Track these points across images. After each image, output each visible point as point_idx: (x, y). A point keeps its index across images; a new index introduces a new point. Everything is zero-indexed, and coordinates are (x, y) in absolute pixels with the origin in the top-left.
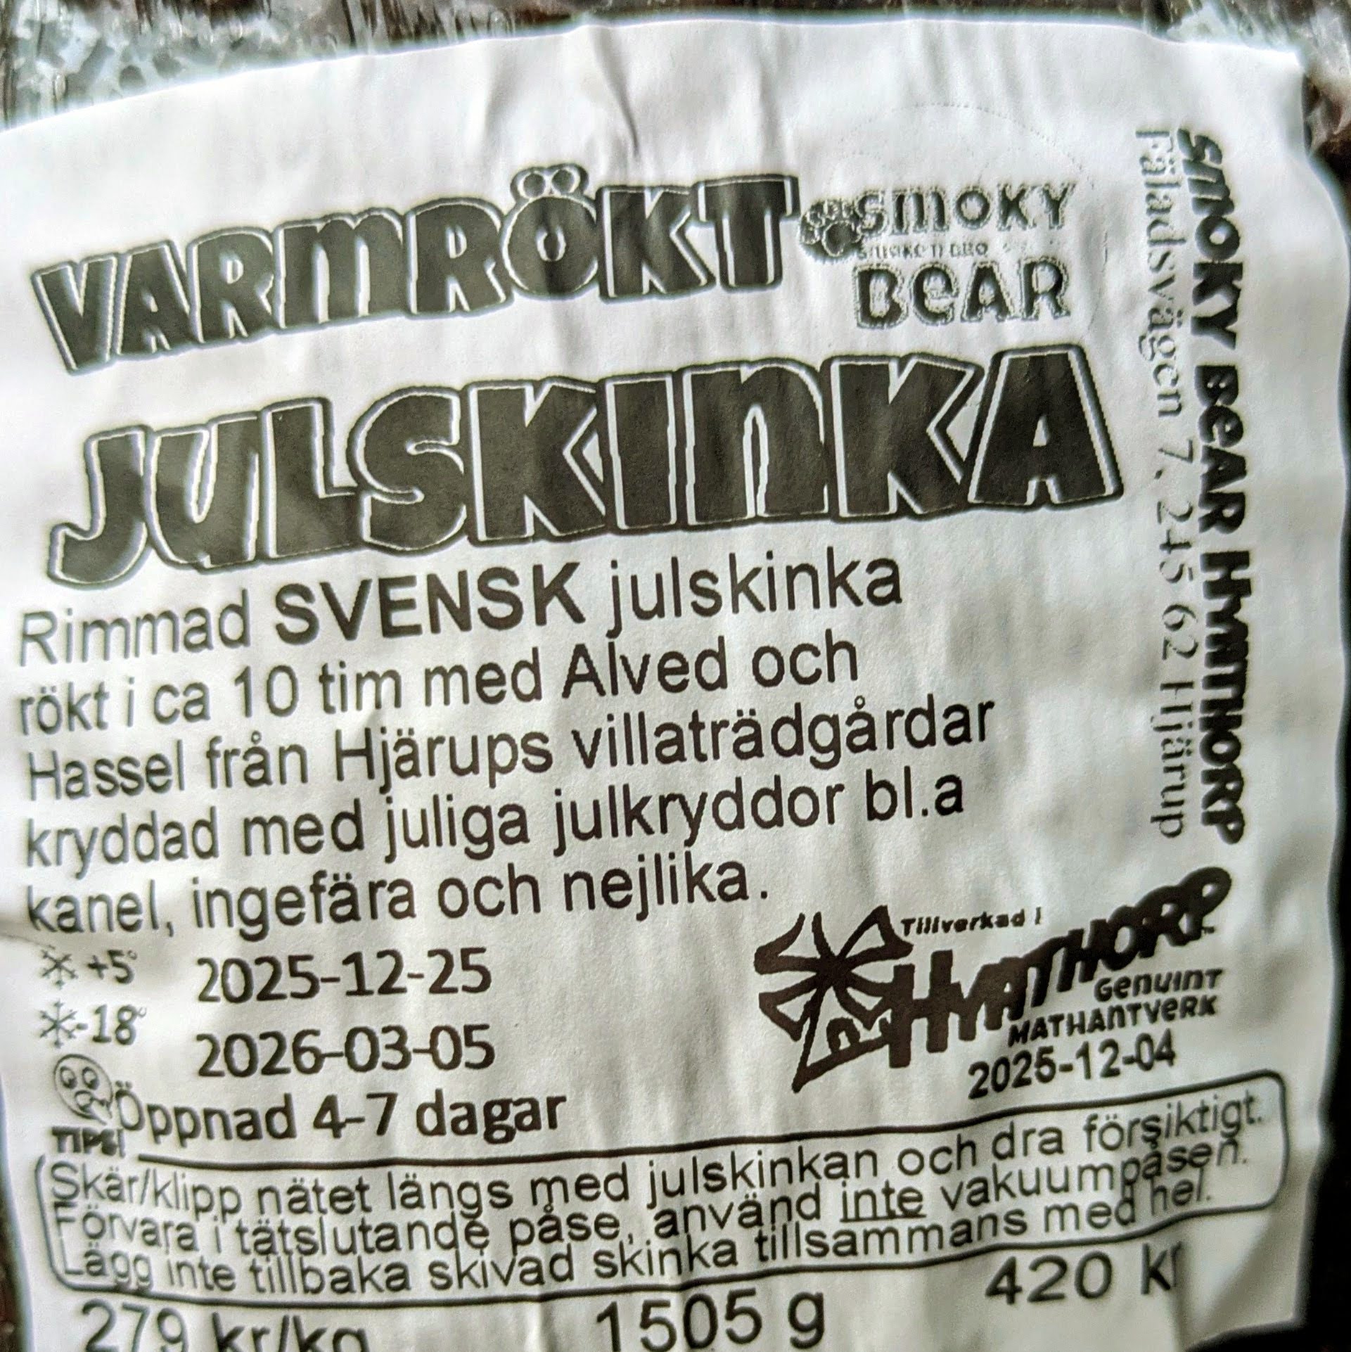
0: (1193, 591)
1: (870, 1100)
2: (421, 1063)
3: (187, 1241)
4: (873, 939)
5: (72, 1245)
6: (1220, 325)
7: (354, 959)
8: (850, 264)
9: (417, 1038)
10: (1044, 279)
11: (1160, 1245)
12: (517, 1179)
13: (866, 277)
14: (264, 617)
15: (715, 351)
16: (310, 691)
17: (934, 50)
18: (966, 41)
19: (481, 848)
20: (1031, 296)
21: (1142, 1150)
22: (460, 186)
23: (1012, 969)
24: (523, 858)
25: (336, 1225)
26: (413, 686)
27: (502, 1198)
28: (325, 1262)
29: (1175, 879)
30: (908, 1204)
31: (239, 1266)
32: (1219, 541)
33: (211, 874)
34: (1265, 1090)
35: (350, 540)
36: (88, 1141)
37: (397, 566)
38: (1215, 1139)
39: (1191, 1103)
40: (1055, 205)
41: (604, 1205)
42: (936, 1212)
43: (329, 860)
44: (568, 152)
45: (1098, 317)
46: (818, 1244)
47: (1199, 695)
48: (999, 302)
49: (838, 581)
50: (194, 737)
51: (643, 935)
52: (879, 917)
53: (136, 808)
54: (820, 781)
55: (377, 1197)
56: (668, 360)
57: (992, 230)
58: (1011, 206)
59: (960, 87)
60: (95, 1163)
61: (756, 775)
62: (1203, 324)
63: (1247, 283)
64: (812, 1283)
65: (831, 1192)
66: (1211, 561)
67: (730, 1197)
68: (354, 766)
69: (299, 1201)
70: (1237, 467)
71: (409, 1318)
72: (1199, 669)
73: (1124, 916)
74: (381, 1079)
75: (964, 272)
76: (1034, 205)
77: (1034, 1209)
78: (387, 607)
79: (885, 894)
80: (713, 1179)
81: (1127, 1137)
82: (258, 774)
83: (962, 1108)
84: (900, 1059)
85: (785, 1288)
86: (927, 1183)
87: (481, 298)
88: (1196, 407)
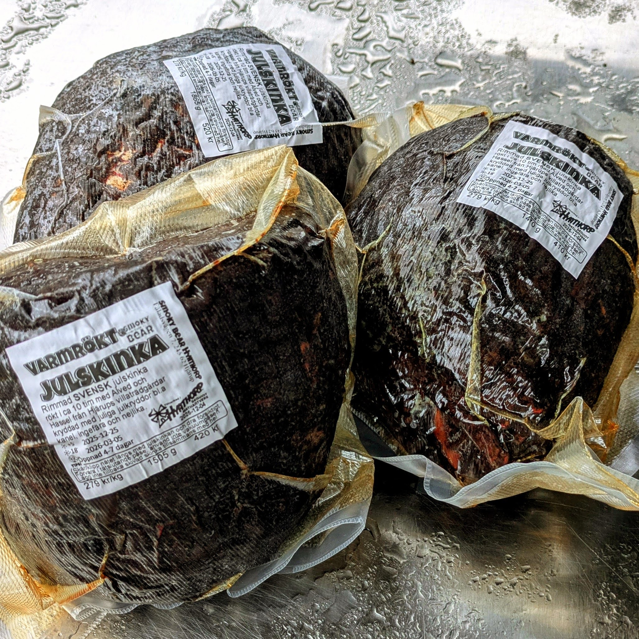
0: (183, 355)
1: (170, 426)
2: (114, 442)
3: (94, 472)
4: (162, 408)
5: (80, 478)
6: (173, 324)
7: (101, 434)
8: (126, 336)
9: (112, 440)
10: (149, 328)
11: (213, 426)
12: (131, 451)
13: (128, 337)
14: (73, 399)
15: (114, 352)
16: (82, 406)
17: (125, 305)
18: (128, 301)
19: (111, 416)
20: (148, 331)
21: (206, 417)
22: (75, 342)
23: (180, 405)
24: (116, 416)
25: (112, 464)
26: (95, 401)
27: (130, 453)
28: (112, 468)
29: (196, 386)
30: (179, 435)
31: (102, 473)
32: (183, 347)
33: (80, 430)
34: (219, 403)
35: (79, 387)
36: (76, 465)
37: (87, 388)
38: (215, 411)
39: (210, 409)
40: (147, 319)
41: (143, 449)
42: (183, 434)
43: (93, 424)
44: (87, 335)
45: (158, 330)
46: (171, 443)
47: (189, 365)
48: (145, 333)
49: (140, 372)
50: (71, 416)
51: (134, 419)
52: (161, 406)
53: (67, 426)
54: (147, 394)
55: (115, 458)
56: (109, 354)
57: (141, 325)
58: (142, 322)
59: (130, 309)
60: (79, 467)
61: (139, 396)
62: (170, 325)
63: (174, 319)
64: (172, 448)
65: (169, 437)
66: (183, 350)
67: (157, 443)
68: (91, 412)
69: (106, 463)
70: (181, 339)
71: (125, 471)
72: (187, 362)
73: (191, 393)
74: (110, 446)
75: (139, 331)
76: (144, 320)
77: (196, 429)
78: (88, 393)
79: (161, 403)
80: (155, 441)
81: (203, 416)
82: (80, 417)
83: (181, 422)
84: (171, 420)
85: (169, 450)
86: (180, 432)
87: (84, 355)
88: (174, 335)
